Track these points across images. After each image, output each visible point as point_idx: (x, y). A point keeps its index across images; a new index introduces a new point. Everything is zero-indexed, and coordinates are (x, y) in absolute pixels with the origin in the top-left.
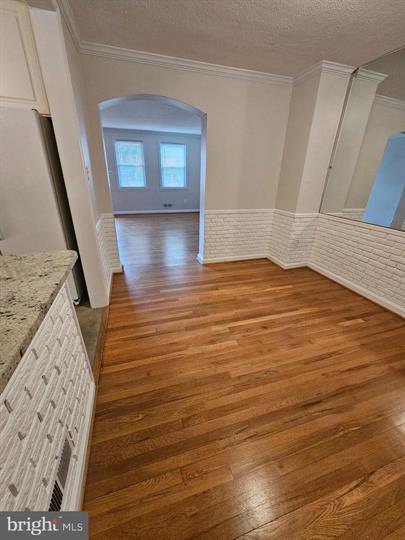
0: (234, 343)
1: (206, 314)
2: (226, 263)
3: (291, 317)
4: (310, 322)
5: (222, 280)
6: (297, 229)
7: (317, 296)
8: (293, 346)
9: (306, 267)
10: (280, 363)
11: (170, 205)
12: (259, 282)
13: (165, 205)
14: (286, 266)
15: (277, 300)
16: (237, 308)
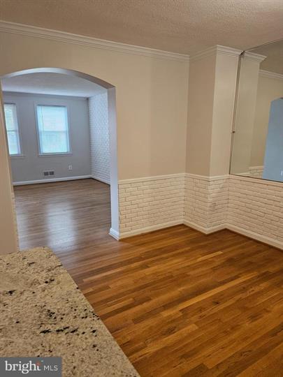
0: (193, 327)
1: (148, 299)
2: (143, 235)
3: (236, 286)
4: (257, 289)
5: (148, 255)
6: (213, 191)
7: (250, 259)
8: (254, 318)
9: (226, 229)
10: (249, 341)
11: (52, 173)
12: (187, 252)
13: (46, 174)
14: (207, 230)
15: (214, 269)
16: (179, 285)
